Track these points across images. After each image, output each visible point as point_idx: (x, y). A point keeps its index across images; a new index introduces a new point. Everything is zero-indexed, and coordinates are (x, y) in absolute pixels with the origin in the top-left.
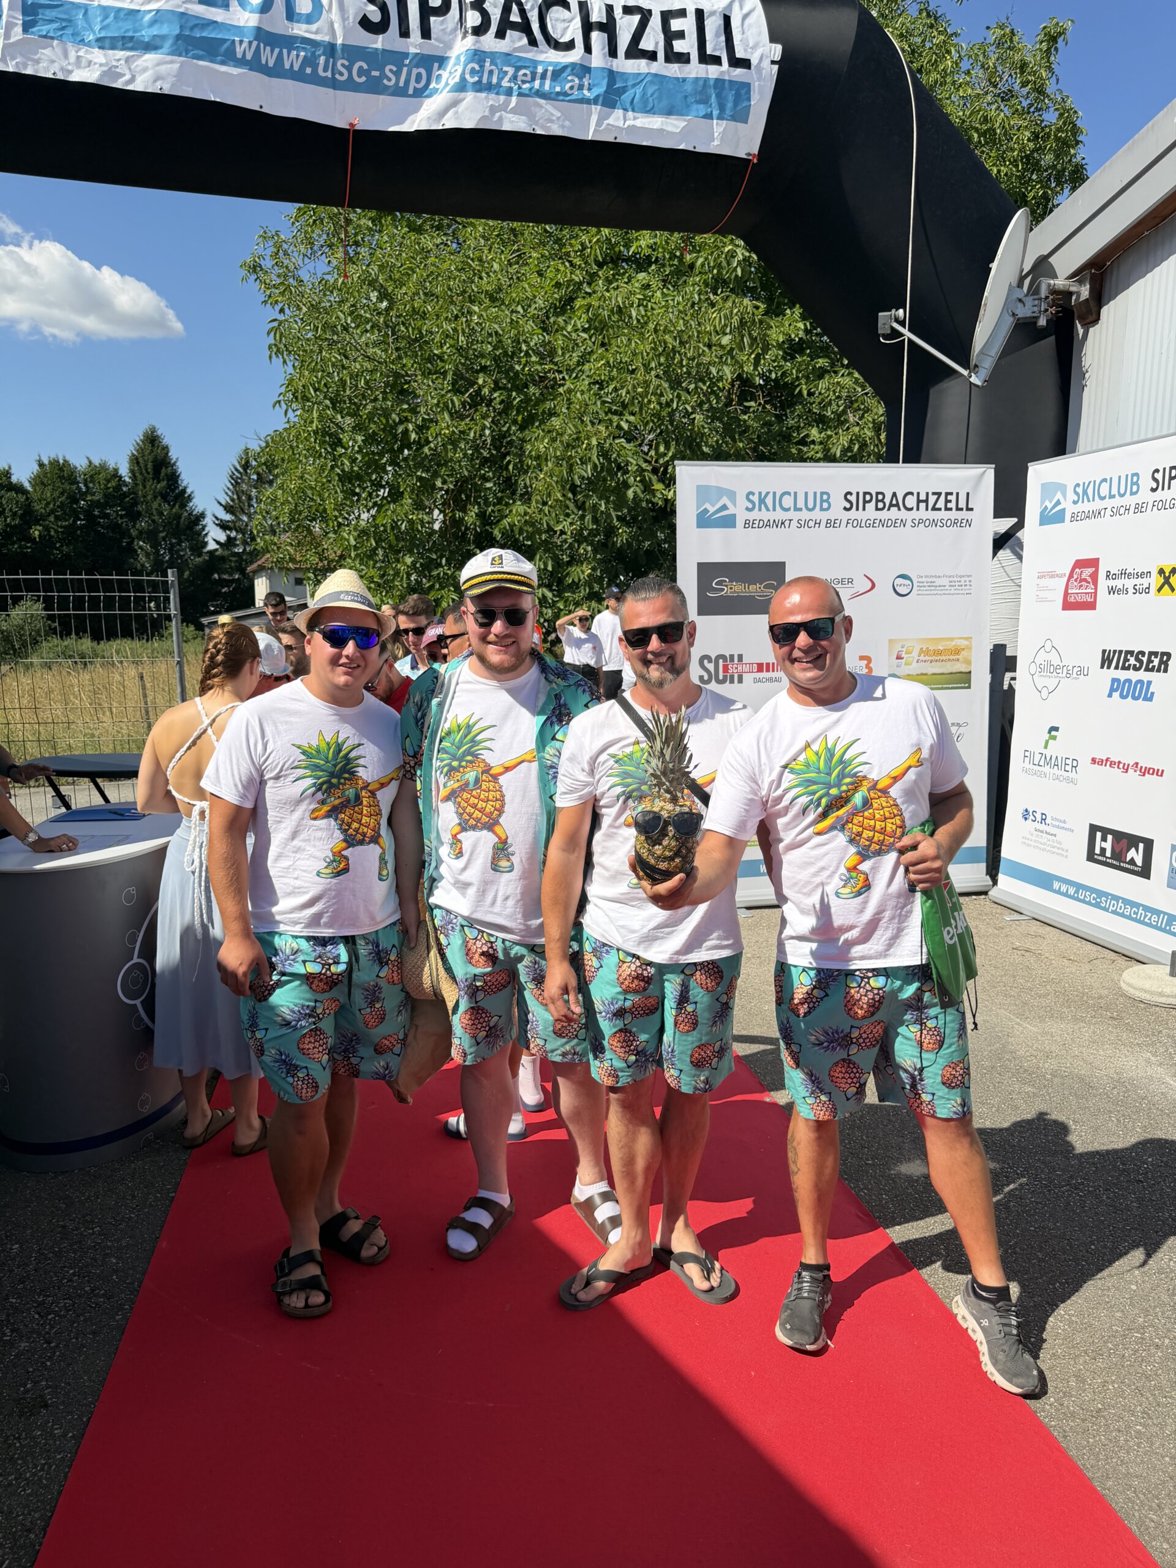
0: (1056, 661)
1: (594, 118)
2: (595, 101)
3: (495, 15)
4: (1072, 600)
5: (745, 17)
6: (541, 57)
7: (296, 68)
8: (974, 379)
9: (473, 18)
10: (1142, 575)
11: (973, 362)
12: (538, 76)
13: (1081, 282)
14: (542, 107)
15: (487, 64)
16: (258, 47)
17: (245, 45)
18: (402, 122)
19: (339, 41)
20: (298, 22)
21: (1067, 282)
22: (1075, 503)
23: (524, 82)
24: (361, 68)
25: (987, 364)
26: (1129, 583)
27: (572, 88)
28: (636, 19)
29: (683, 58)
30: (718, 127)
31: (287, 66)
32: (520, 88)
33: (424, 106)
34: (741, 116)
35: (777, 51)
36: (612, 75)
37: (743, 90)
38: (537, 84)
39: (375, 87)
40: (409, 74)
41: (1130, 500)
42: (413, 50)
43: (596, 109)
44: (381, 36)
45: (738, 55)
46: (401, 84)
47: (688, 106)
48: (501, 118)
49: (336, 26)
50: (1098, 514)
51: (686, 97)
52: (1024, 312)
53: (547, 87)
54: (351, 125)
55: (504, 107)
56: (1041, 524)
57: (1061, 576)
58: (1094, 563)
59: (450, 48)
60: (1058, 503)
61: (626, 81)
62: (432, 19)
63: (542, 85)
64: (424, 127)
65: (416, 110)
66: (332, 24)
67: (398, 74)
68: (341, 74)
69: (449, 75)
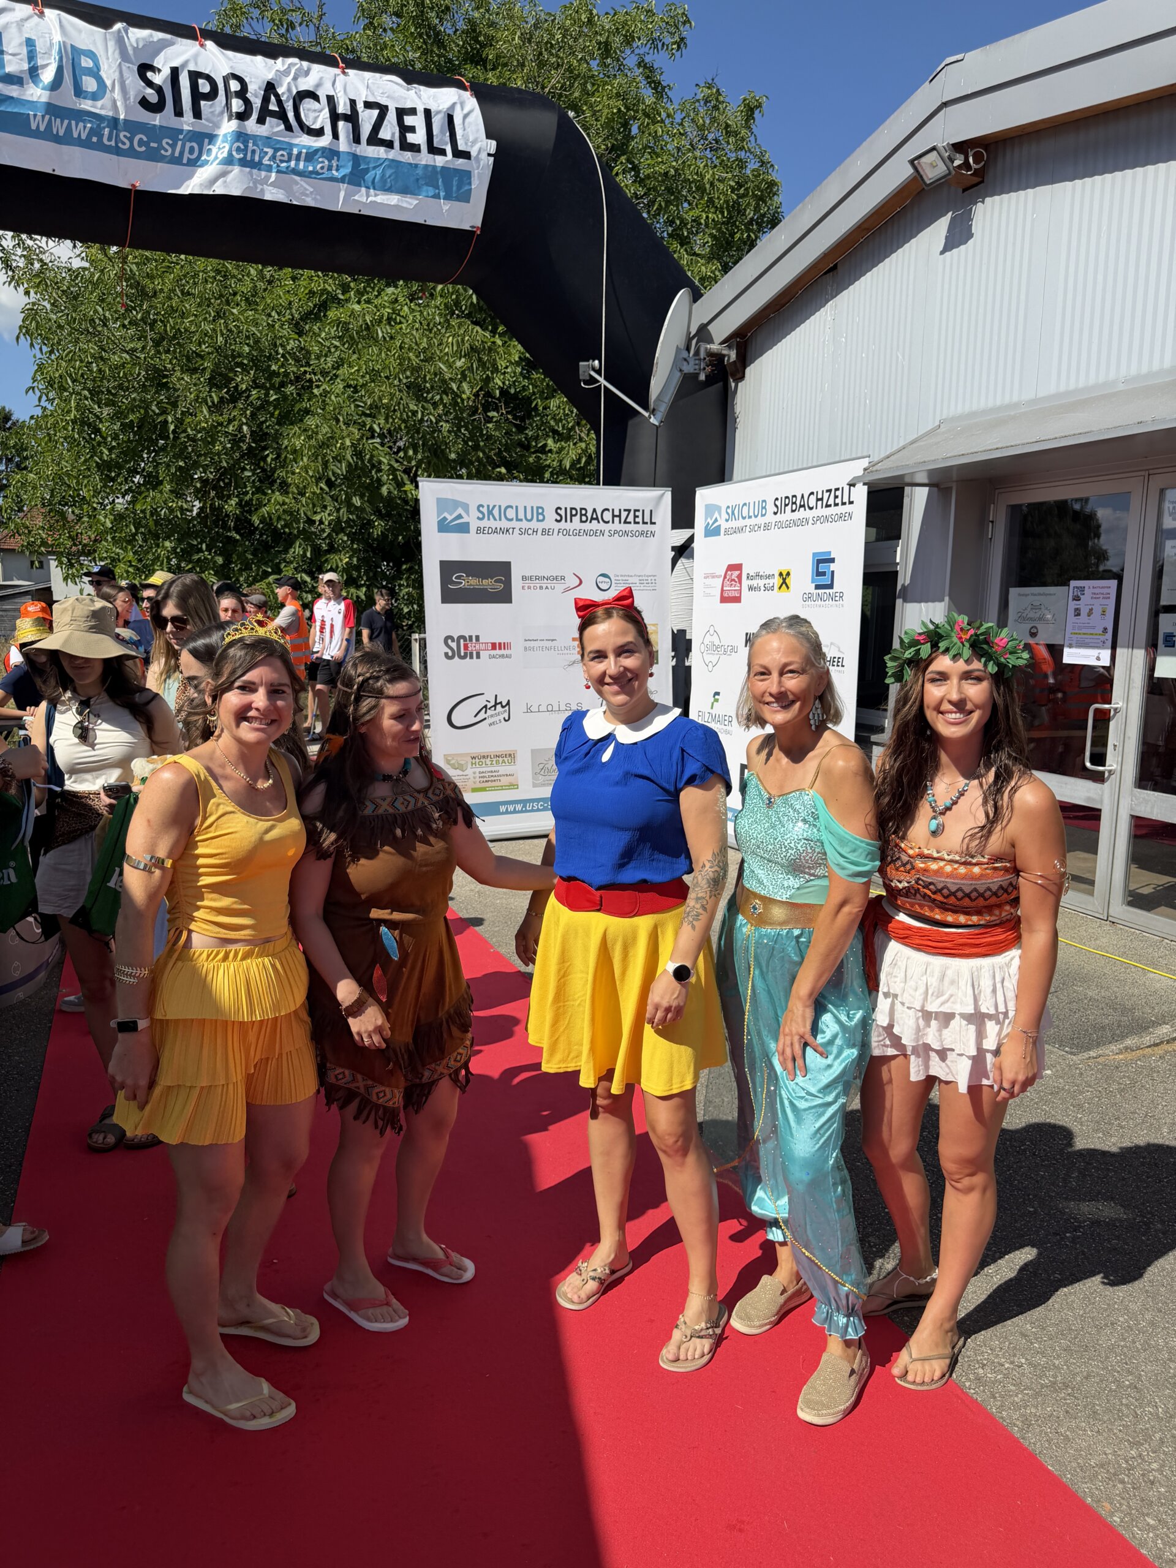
0: (717, 643)
1: (342, 194)
2: (342, 180)
3: (257, 103)
4: (726, 595)
5: (466, 116)
6: (296, 141)
7: (83, 137)
8: (653, 420)
9: (237, 105)
10: (769, 577)
11: (652, 406)
12: (294, 157)
13: (730, 347)
14: (297, 183)
15: (250, 145)
16: (50, 120)
17: (39, 118)
18: (178, 188)
19: (122, 117)
20: (85, 98)
21: (719, 347)
22: (727, 520)
23: (282, 161)
24: (141, 140)
25: (663, 409)
26: (761, 583)
27: (322, 168)
28: (375, 113)
29: (415, 148)
30: (446, 206)
31: (75, 135)
32: (278, 166)
33: (197, 174)
34: (465, 197)
35: (492, 146)
36: (356, 159)
37: (465, 176)
38: (293, 164)
39: (154, 156)
40: (183, 146)
41: (760, 520)
42: (186, 127)
43: (344, 187)
44: (158, 116)
45: (460, 148)
46: (177, 154)
47: (419, 188)
48: (262, 190)
49: (119, 104)
50: (741, 530)
51: (417, 180)
52: (688, 368)
53: (301, 165)
54: (133, 185)
55: (265, 181)
56: (706, 536)
57: (719, 576)
58: (738, 567)
59: (219, 127)
60: (716, 520)
61: (368, 163)
62: (202, 103)
63: (297, 164)
64: (197, 191)
65: (190, 176)
66: (114, 102)
67: (173, 146)
68: (124, 144)
69: (219, 150)
